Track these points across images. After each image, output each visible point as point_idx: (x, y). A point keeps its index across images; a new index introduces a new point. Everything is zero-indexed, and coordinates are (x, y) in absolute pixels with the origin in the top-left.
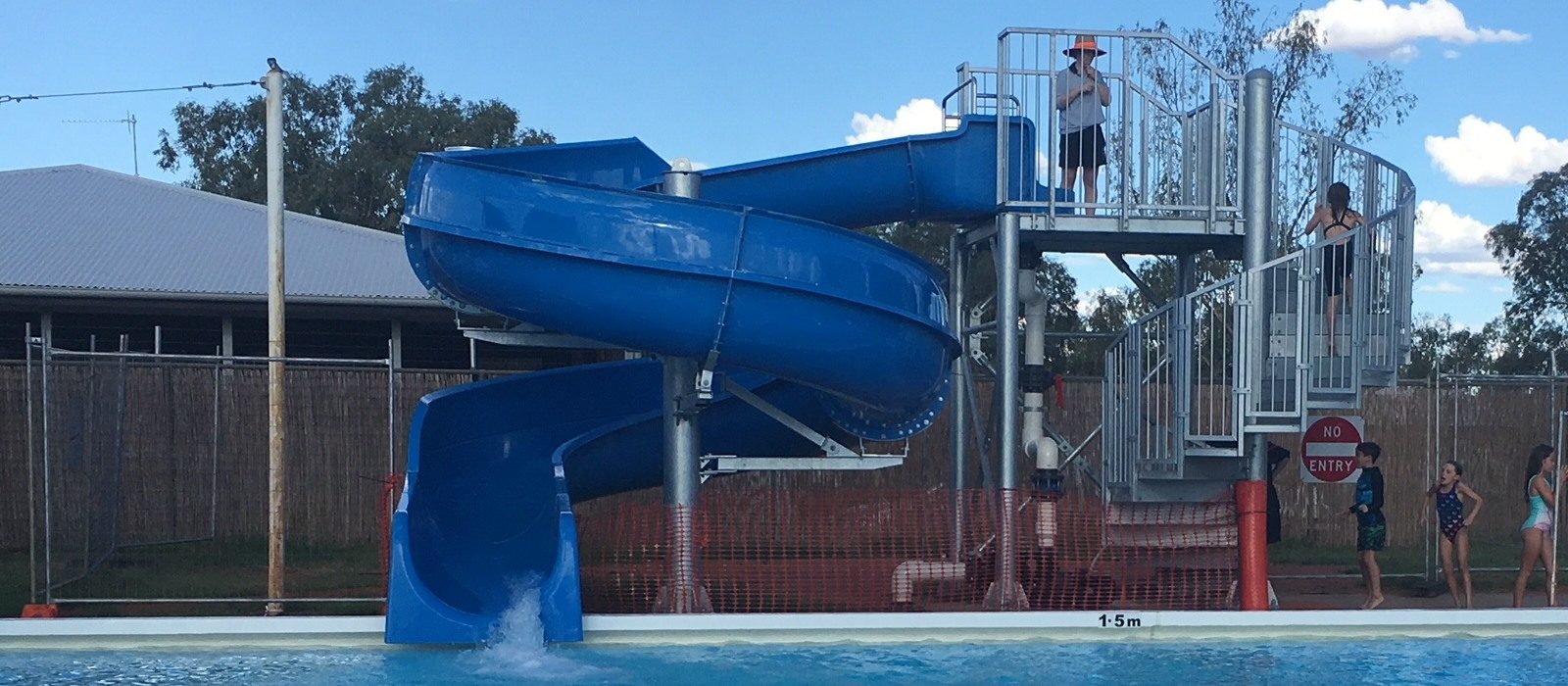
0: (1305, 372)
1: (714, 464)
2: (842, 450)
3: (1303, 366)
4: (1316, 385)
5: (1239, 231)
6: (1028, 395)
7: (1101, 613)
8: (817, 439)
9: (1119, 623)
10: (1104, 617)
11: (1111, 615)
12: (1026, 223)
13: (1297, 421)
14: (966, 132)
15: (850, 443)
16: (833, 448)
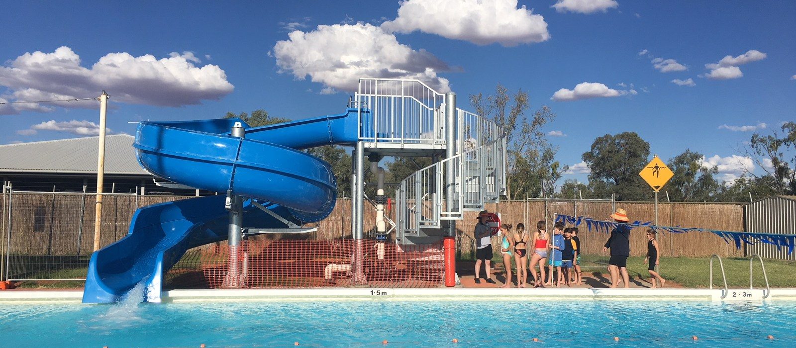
0: (462, 198)
1: (246, 231)
2: (296, 226)
3: (462, 196)
4: (467, 202)
5: (444, 148)
6: (378, 205)
7: (371, 289)
8: (285, 222)
9: (378, 293)
10: (372, 291)
11: (375, 290)
12: (367, 145)
13: (460, 215)
14: (348, 114)
15: (298, 223)
16: (291, 225)
